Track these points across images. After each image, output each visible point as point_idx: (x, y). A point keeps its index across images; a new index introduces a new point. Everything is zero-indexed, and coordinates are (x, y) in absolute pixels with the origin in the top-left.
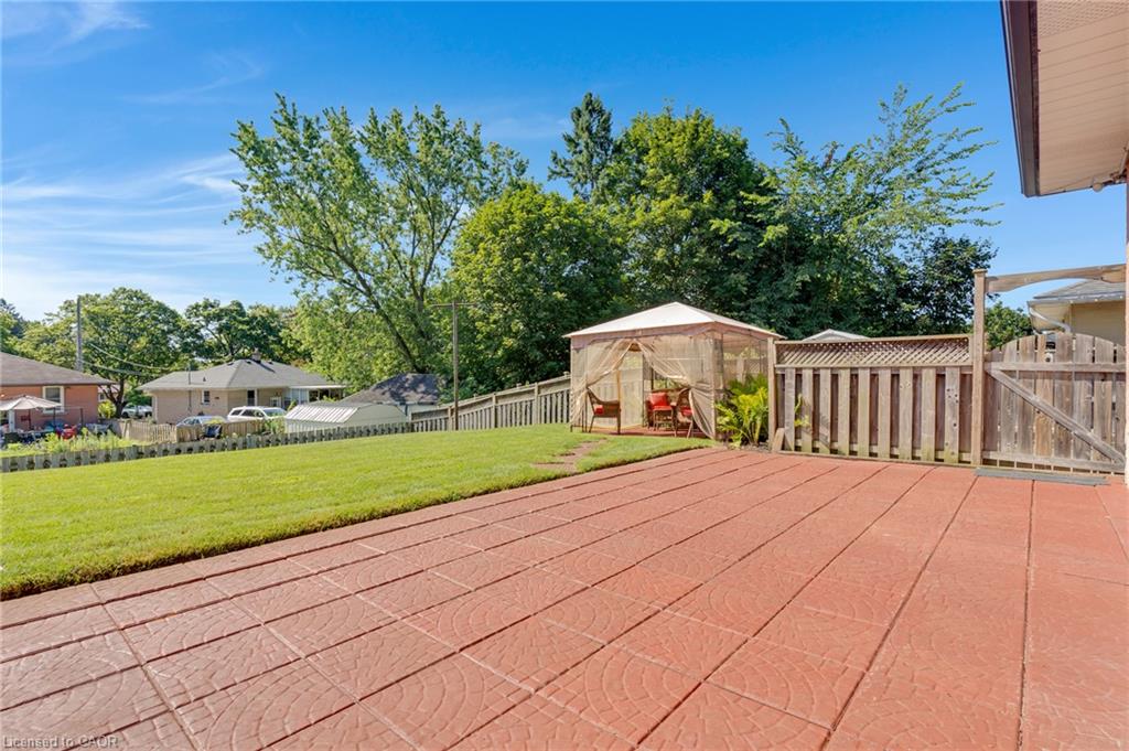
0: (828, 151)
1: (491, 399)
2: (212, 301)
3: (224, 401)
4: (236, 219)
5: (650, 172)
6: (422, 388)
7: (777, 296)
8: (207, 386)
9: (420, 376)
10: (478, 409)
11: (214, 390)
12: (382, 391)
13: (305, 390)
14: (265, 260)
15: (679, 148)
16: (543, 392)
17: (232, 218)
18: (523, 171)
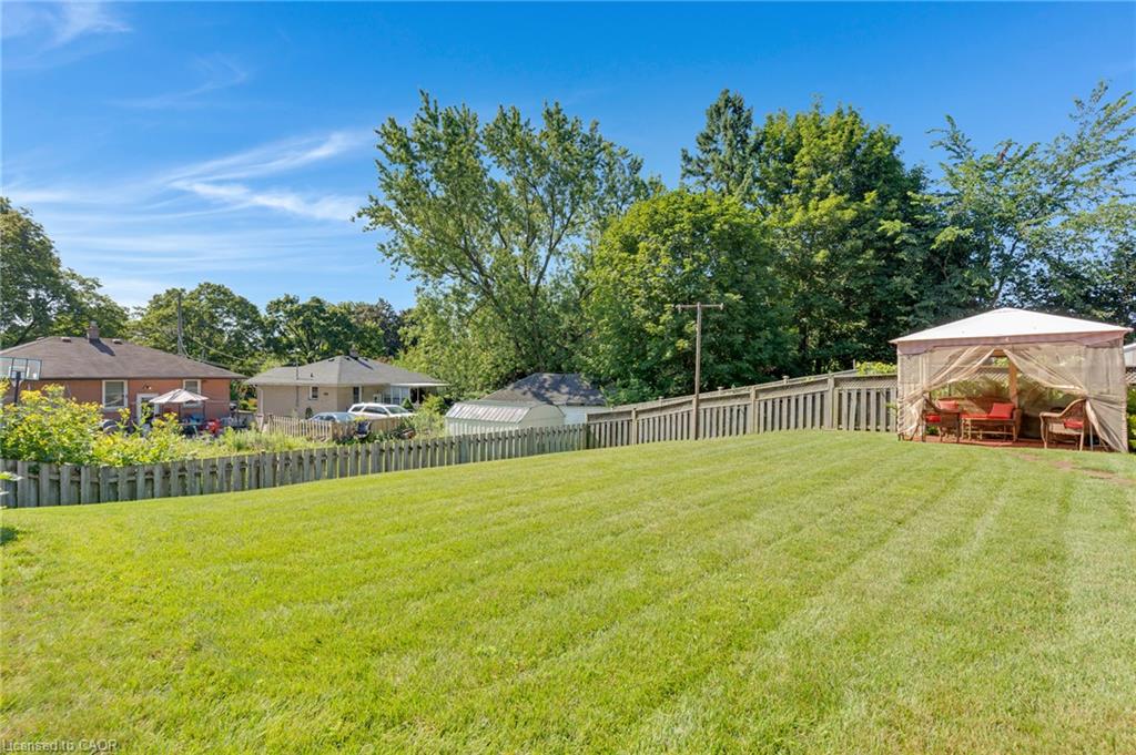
0: (1001, 149)
1: (691, 402)
2: (291, 297)
3: (333, 399)
4: (364, 216)
5: (802, 171)
6: (565, 389)
7: (945, 300)
8: (316, 381)
9: (559, 377)
10: (673, 412)
11: (324, 387)
12: (521, 391)
13: (407, 387)
14: (385, 257)
15: (835, 146)
16: (762, 397)
17: (360, 215)
18: (638, 169)
